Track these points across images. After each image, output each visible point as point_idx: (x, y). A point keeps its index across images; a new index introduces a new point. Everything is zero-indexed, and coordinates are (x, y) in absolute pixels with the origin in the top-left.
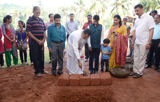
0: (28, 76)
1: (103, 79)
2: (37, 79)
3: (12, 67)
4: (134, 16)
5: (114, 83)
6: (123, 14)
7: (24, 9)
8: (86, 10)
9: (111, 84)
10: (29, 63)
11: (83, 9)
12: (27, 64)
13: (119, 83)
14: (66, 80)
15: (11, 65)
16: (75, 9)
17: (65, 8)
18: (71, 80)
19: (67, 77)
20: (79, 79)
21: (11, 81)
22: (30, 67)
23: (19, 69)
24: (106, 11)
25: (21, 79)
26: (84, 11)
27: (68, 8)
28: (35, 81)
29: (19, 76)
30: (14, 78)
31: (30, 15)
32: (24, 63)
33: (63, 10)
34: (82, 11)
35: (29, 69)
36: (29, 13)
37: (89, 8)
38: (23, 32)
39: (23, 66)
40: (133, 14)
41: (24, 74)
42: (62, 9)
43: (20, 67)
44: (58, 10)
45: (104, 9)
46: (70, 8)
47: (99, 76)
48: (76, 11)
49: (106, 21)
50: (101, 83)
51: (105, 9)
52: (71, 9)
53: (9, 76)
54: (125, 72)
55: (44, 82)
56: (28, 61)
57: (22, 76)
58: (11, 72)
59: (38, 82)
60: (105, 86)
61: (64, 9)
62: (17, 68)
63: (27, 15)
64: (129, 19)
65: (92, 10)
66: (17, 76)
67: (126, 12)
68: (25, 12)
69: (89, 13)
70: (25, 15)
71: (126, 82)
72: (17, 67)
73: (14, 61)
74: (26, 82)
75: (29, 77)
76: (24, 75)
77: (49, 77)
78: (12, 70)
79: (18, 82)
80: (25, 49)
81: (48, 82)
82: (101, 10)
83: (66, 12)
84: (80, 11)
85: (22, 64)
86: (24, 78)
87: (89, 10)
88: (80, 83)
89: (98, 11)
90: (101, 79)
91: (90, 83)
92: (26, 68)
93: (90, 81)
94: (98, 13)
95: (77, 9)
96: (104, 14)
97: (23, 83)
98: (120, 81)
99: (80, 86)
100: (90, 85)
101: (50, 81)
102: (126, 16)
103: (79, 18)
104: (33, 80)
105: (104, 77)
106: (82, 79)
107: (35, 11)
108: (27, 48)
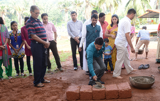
0: (27, 90)
1: (121, 91)
2: (39, 93)
3: (5, 80)
5: (135, 95)
6: (142, 8)
7: (13, 4)
8: (94, 4)
9: (131, 97)
10: (26, 74)
11: (90, 4)
12: (24, 75)
13: (142, 95)
14: (76, 94)
15: (3, 77)
16: (80, 4)
17: (66, 2)
19: (76, 90)
21: (5, 97)
22: (29, 78)
23: (15, 81)
24: (120, 5)
25: (18, 94)
26: (92, 6)
27: (70, 3)
28: (36, 96)
29: (15, 90)
30: (9, 93)
31: (21, 12)
32: (20, 74)
33: (64, 6)
34: (89, 6)
35: (28, 82)
36: (20, 10)
37: (97, 2)
38: (18, 35)
39: (20, 78)
40: (155, 7)
41: (22, 88)
42: (62, 4)
43: (15, 79)
44: (58, 5)
45: (116, 2)
46: (73, 3)
47: (116, 87)
48: (81, 6)
50: (118, 96)
51: (119, 2)
52: (75, 3)
53: (2, 90)
54: (148, 82)
55: (48, 97)
56: (25, 72)
57: (20, 90)
58: (4, 86)
59: (40, 97)
60: (124, 99)
61: (66, 4)
62: (11, 81)
63: (17, 12)
64: (150, 14)
65: (101, 4)
66: (13, 90)
67: (146, 5)
68: (15, 8)
69: (97, 8)
70: (15, 12)
71: (150, 94)
72: (12, 79)
73: (6, 72)
74: (25, 97)
75: (29, 91)
76: (22, 89)
77: (54, 90)
78: (5, 83)
79: (15, 97)
80: (22, 56)
81: (53, 97)
82: (113, 4)
83: (68, 8)
84: (87, 6)
85: (17, 76)
86: (22, 93)
87: (97, 5)
88: (93, 97)
89: (110, 5)
90: (119, 90)
91: (105, 96)
92: (23, 80)
93: (105, 94)
94: (110, 7)
95: (82, 4)
96: (116, 8)
97: (22, 98)
98: (143, 93)
99: (93, 100)
100: (105, 99)
101: (56, 95)
102: (146, 9)
103: (85, 15)
104: (34, 94)
105: (122, 88)
106: (95, 91)
107: (33, 11)
108: (24, 56)
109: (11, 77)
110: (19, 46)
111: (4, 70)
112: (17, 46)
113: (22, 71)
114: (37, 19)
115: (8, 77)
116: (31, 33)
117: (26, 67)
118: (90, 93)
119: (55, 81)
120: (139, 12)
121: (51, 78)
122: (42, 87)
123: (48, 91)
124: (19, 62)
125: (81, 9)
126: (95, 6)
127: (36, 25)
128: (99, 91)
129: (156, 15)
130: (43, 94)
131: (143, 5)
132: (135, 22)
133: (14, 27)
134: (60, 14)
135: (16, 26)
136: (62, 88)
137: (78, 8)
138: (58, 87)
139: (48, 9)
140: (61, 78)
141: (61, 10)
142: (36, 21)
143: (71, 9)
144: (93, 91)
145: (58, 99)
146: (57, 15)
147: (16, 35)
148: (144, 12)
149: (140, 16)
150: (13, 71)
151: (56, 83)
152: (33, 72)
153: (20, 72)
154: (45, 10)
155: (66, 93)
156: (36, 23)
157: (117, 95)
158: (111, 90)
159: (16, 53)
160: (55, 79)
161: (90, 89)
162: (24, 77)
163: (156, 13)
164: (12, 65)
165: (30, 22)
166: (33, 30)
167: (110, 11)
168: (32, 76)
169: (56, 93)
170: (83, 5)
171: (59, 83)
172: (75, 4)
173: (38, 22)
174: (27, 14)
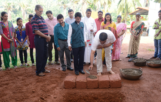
0: (30, 78)
1: (112, 81)
2: (40, 81)
3: (11, 69)
5: (125, 85)
6: (133, 5)
7: (19, 1)
8: (89, 2)
9: (121, 87)
10: (29, 64)
11: (86, 1)
12: (27, 65)
13: (130, 85)
14: (73, 83)
15: (10, 66)
16: (77, 1)
18: (78, 82)
19: (73, 79)
20: (86, 81)
21: (12, 84)
22: (31, 68)
23: (20, 70)
24: (113, 3)
25: (23, 81)
26: (87, 3)
28: (38, 84)
29: (20, 78)
30: (14, 81)
31: (25, 8)
32: (24, 64)
33: (63, 3)
34: (85, 4)
35: (31, 71)
36: (24, 6)
39: (24, 68)
40: (145, 4)
41: (26, 76)
42: (61, 2)
43: (20, 68)
44: (58, 2)
45: (110, 0)
46: (71, 0)
47: (108, 78)
48: (78, 3)
50: (110, 85)
53: (9, 78)
55: (48, 85)
58: (10, 74)
59: (41, 85)
60: (115, 89)
61: (64, 1)
62: (17, 70)
63: (22, 8)
64: (140, 11)
65: (96, 1)
66: (18, 78)
67: (136, 3)
68: (20, 5)
69: (92, 5)
70: (20, 9)
71: (138, 84)
74: (29, 85)
75: (32, 79)
76: (25, 78)
77: (53, 79)
78: (11, 71)
79: (20, 85)
80: (26, 49)
81: (53, 85)
82: (107, 2)
83: (66, 5)
84: (83, 4)
85: (22, 65)
86: (26, 81)
87: (92, 2)
88: (88, 86)
89: (104, 3)
91: (98, 86)
92: (27, 69)
93: (98, 84)
94: (104, 5)
95: (79, 1)
96: (110, 5)
97: (26, 86)
98: (132, 83)
99: (88, 88)
100: (98, 88)
101: (55, 83)
102: (137, 7)
103: (82, 12)
104: (36, 82)
106: (90, 81)
107: (38, 10)
108: (28, 48)
109: (16, 67)
110: (24, 40)
111: (11, 60)
112: (22, 39)
113: (26, 62)
114: (41, 17)
115: (14, 66)
116: (35, 29)
117: (29, 58)
118: (85, 83)
119: (54, 71)
120: (130, 9)
121: (50, 68)
122: (43, 76)
123: (48, 80)
124: (23, 54)
125: (78, 6)
126: (90, 3)
127: (40, 22)
128: (92, 81)
129: (145, 12)
130: (44, 83)
131: (134, 3)
132: (126, 18)
133: (19, 23)
134: (59, 10)
135: (21, 22)
136: (61, 77)
137: (75, 5)
138: (57, 76)
139: (49, 6)
140: (59, 68)
141: (60, 7)
142: (40, 19)
143: (69, 6)
144: (88, 81)
145: (57, 87)
146: (57, 11)
147: (21, 30)
148: (134, 9)
149: (131, 13)
150: (18, 61)
151: (56, 73)
152: (35, 62)
153: (24, 62)
154: (46, 7)
155: (63, 82)
156: (40, 20)
157: (108, 85)
158: (103, 80)
159: (21, 46)
160: (54, 70)
161: (85, 79)
162: (27, 67)
163: (145, 10)
164: (17, 56)
165: (34, 19)
166: (37, 26)
167: (104, 8)
168: (34, 66)
169: (55, 82)
170: (80, 3)
171: (57, 73)
172: (73, 2)
173: (41, 19)
174: (30, 10)
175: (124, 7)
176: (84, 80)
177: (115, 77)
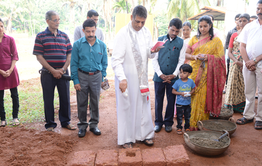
1: (171, 164)
4: (218, 5)
6: (196, 3)
20: (116, 164)
40: (216, 2)
47: (162, 155)
49: (158, 19)
77: (46, 159)
90: (167, 162)
96: (154, 3)
103: (104, 13)
105: (173, 157)
106: (124, 163)
120: (190, 10)
125: (96, 3)
129: (217, 16)
134: (61, 9)
141: (62, 4)
143: (79, 2)
149: (192, 17)
160: (50, 134)
174: (5, 7)
175: (180, 7)
176: (112, 161)
177: (177, 153)
